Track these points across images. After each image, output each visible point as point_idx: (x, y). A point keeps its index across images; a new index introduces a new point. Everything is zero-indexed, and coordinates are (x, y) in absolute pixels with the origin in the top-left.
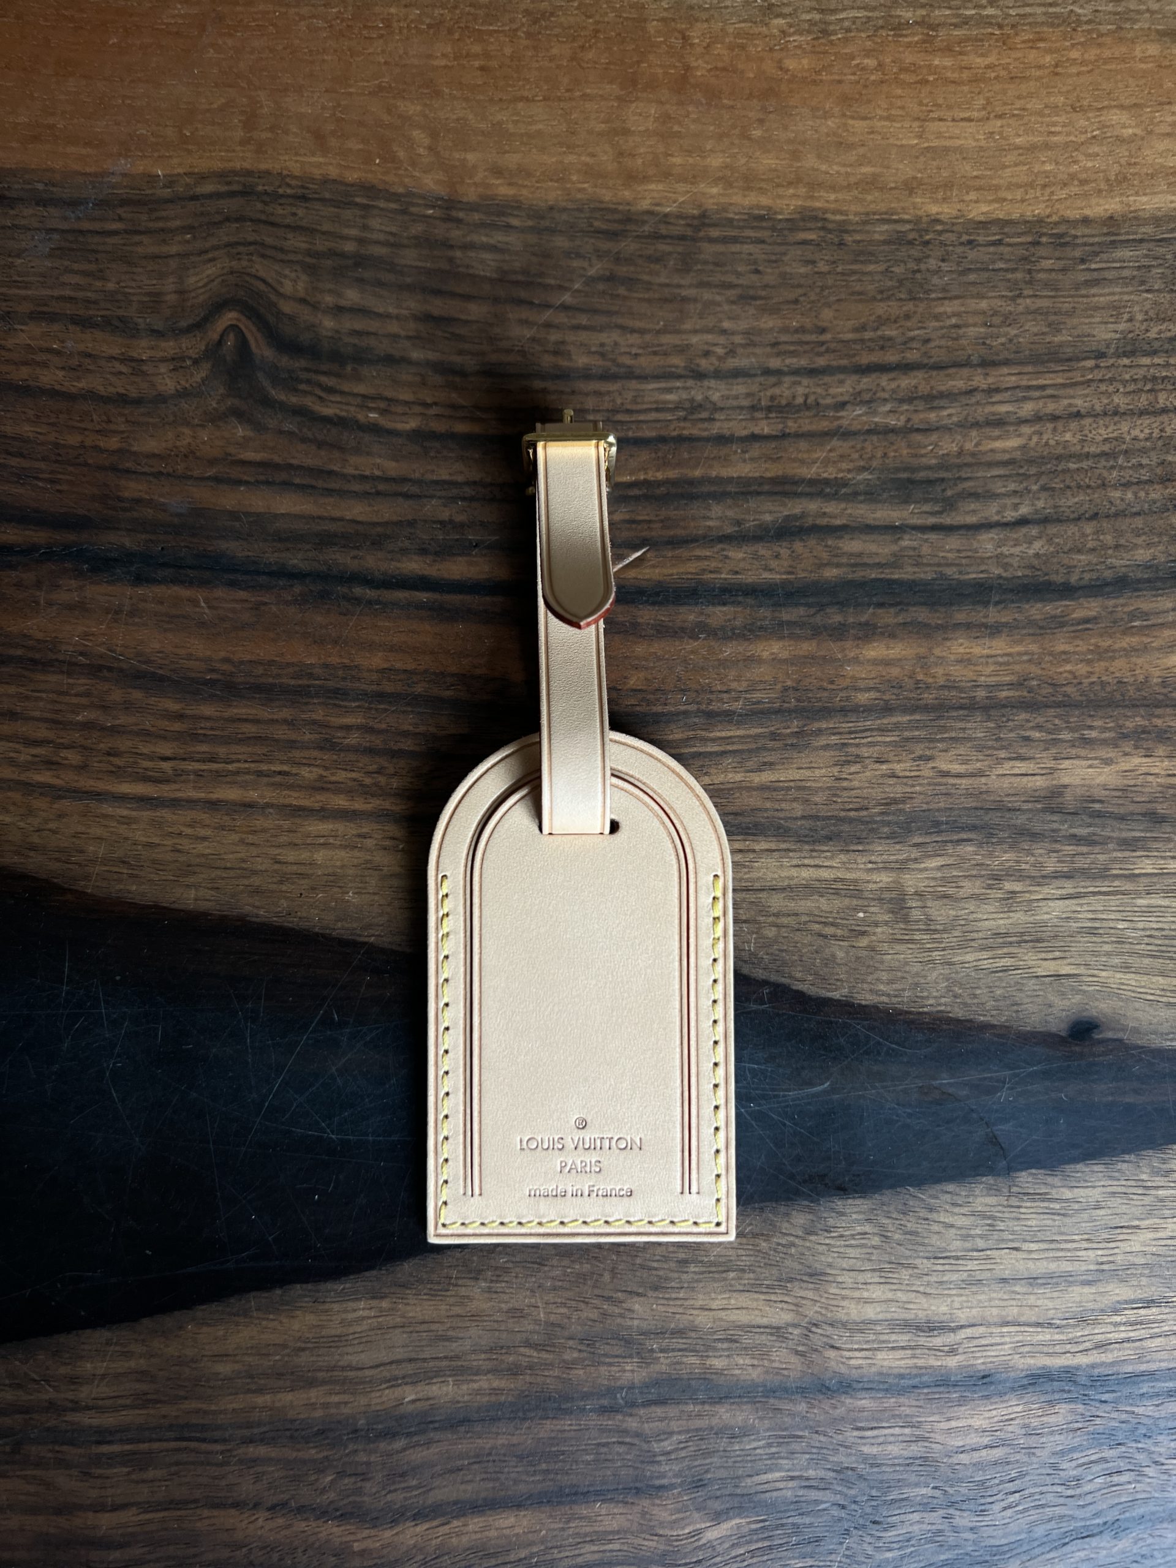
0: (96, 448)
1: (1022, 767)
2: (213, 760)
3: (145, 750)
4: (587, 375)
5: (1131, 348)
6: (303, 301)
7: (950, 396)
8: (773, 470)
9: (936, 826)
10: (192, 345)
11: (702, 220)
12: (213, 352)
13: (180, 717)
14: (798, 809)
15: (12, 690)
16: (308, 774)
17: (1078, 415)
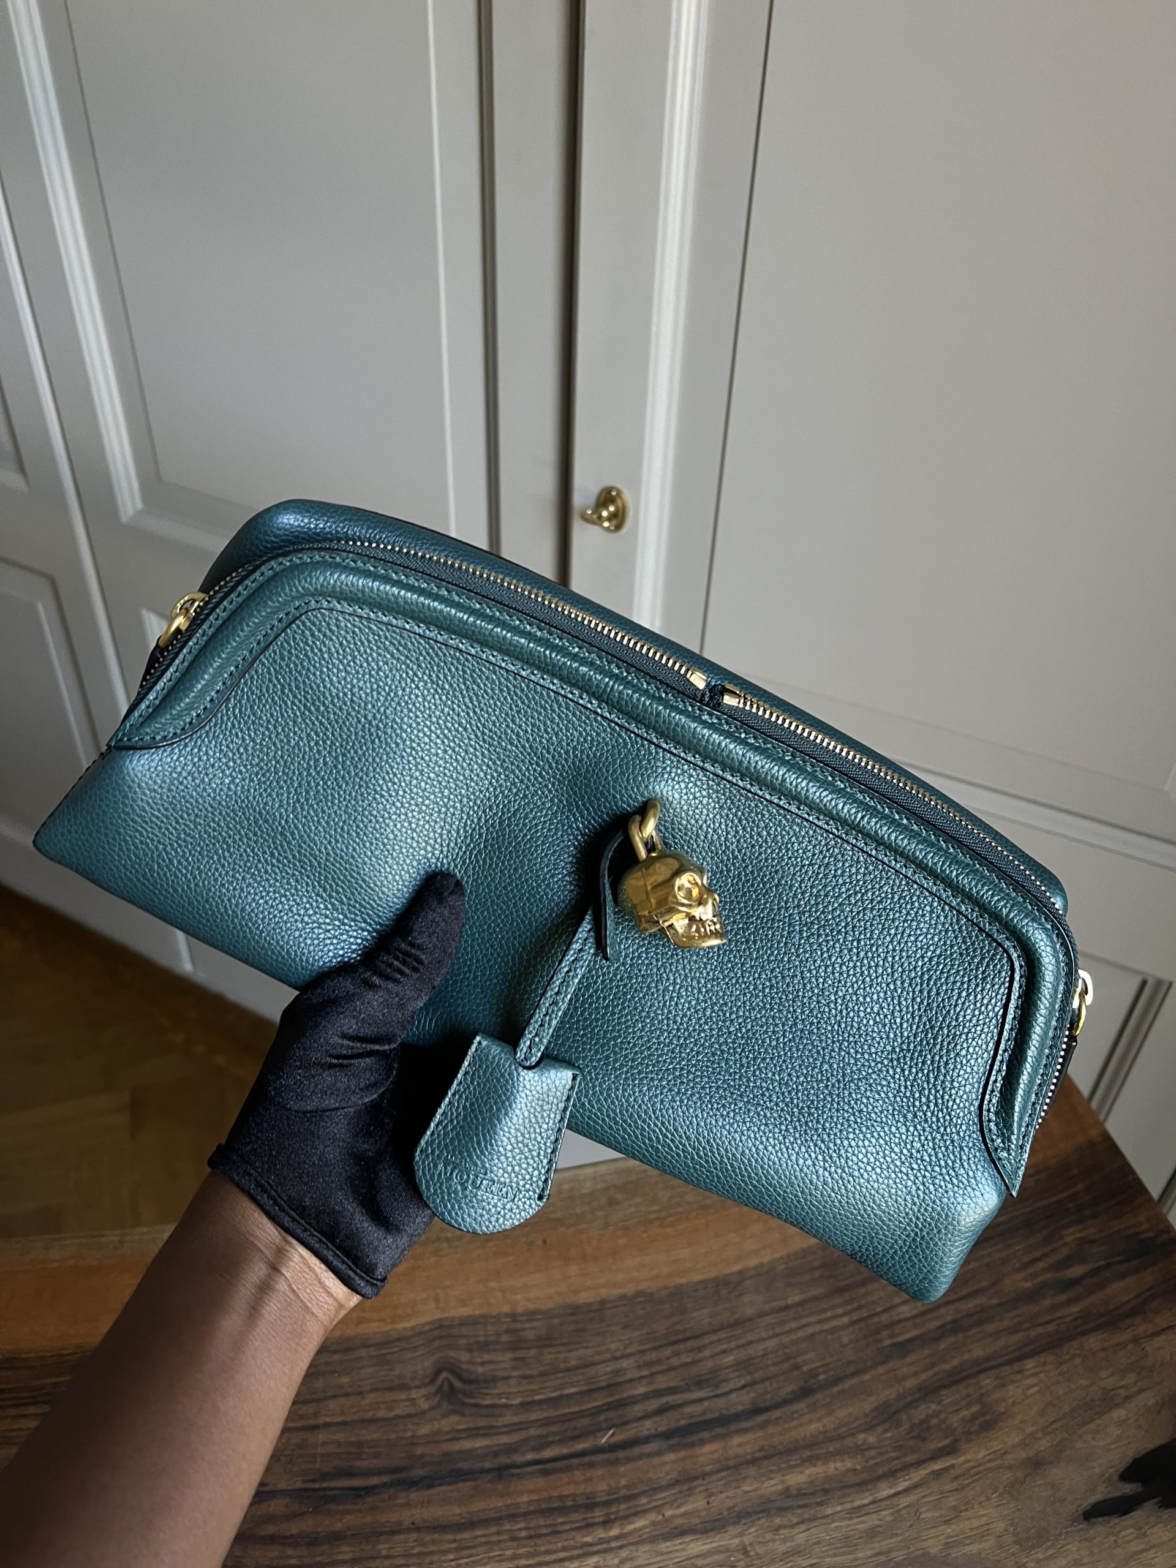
0: (404, 1438)
1: (772, 1482)
2: (471, 1556)
3: (443, 1558)
4: (576, 1368)
5: (761, 1315)
6: (469, 1362)
7: (704, 1347)
8: (651, 1388)
9: (748, 1515)
10: (431, 1389)
11: (603, 1302)
12: (440, 1390)
13: (455, 1541)
14: (697, 1521)
15: (386, 1546)
16: (509, 1553)
17: (750, 1343)
